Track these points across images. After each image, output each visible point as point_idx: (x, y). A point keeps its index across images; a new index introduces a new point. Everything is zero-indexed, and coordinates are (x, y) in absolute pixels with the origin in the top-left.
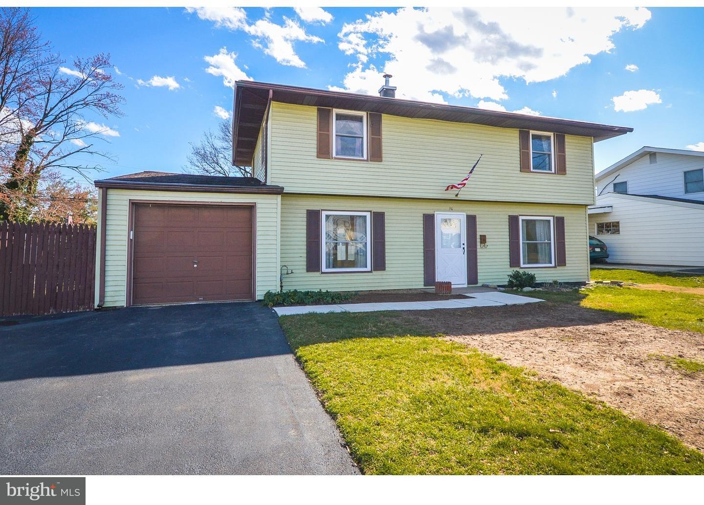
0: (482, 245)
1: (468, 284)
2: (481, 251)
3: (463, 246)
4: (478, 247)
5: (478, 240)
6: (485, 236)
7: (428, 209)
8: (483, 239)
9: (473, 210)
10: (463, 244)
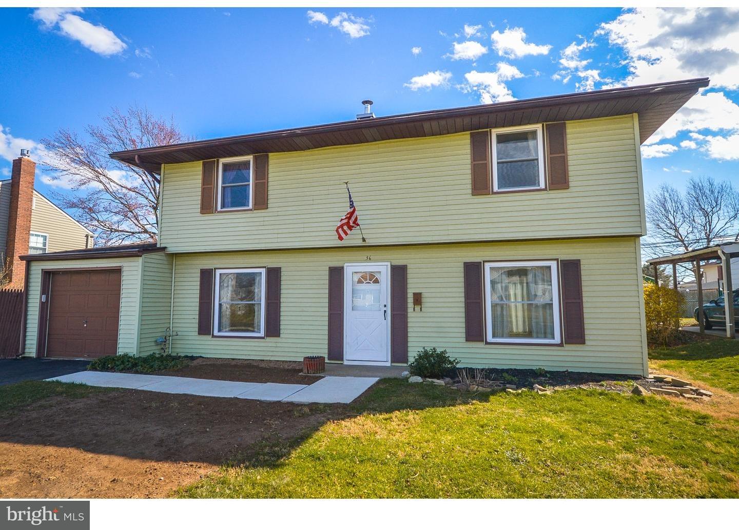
0: (418, 308)
1: (392, 362)
2: (414, 317)
3: (385, 309)
4: (410, 310)
5: (410, 300)
6: (420, 294)
7: (334, 260)
8: (418, 299)
9: (400, 258)
10: (385, 306)
